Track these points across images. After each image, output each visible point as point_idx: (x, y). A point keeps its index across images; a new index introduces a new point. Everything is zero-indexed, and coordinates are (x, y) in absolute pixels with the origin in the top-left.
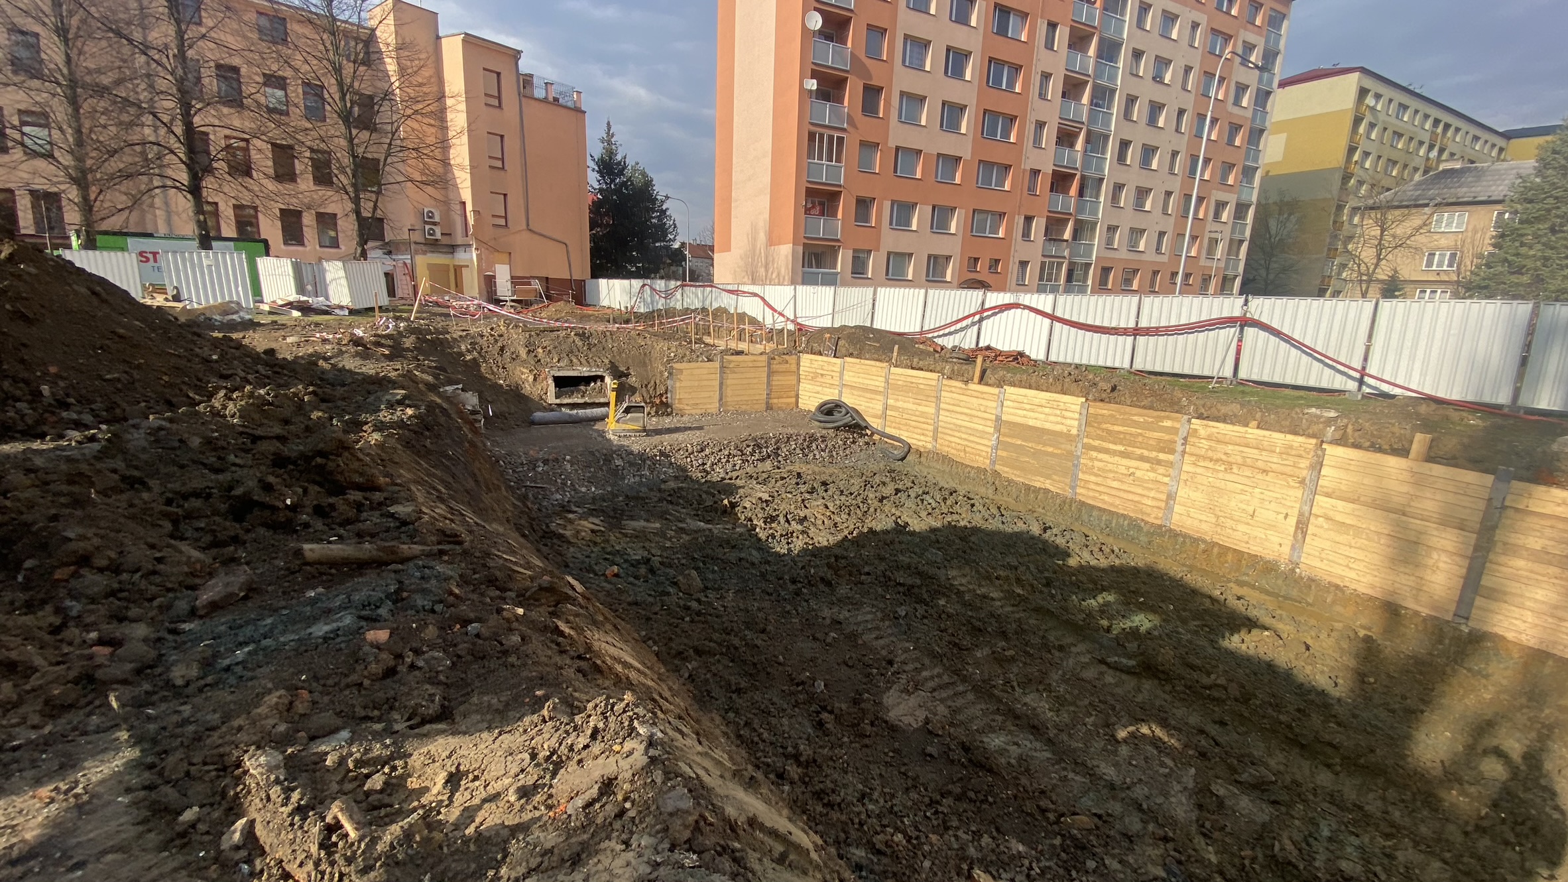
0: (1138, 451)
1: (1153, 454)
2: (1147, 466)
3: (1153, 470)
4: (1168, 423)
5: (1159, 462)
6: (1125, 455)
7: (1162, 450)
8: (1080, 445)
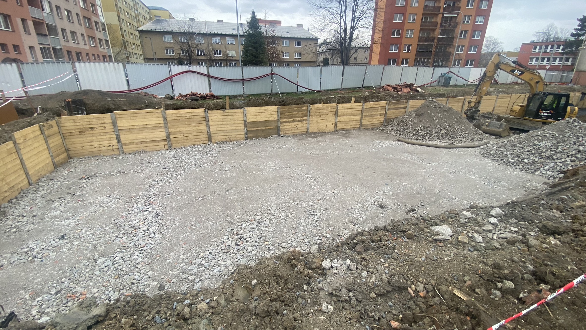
0: (297, 119)
1: (302, 119)
2: (300, 123)
3: (302, 123)
4: (304, 108)
5: (303, 120)
6: (294, 121)
7: (304, 117)
8: (279, 123)
